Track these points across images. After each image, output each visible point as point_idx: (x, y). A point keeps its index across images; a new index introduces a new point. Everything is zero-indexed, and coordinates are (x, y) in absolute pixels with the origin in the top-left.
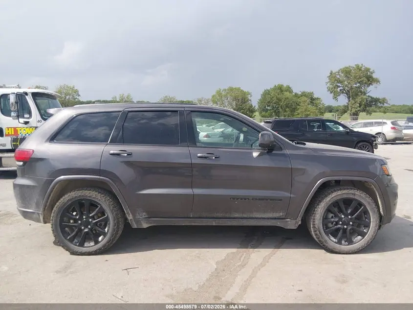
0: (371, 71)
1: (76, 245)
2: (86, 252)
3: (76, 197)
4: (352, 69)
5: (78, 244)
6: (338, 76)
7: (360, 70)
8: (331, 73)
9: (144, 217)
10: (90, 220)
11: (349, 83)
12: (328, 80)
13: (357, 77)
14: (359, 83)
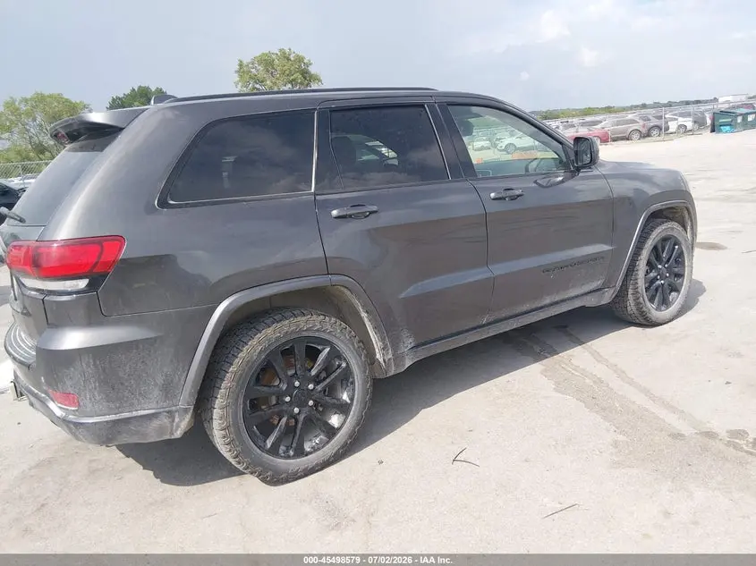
0: (305, 61)
1: (289, 457)
2: (317, 465)
3: (278, 339)
4: (274, 57)
5: (291, 453)
6: (253, 70)
7: (289, 59)
8: (241, 65)
9: (410, 346)
10: (311, 386)
11: (275, 84)
12: (237, 78)
13: (287, 72)
14: (291, 82)
